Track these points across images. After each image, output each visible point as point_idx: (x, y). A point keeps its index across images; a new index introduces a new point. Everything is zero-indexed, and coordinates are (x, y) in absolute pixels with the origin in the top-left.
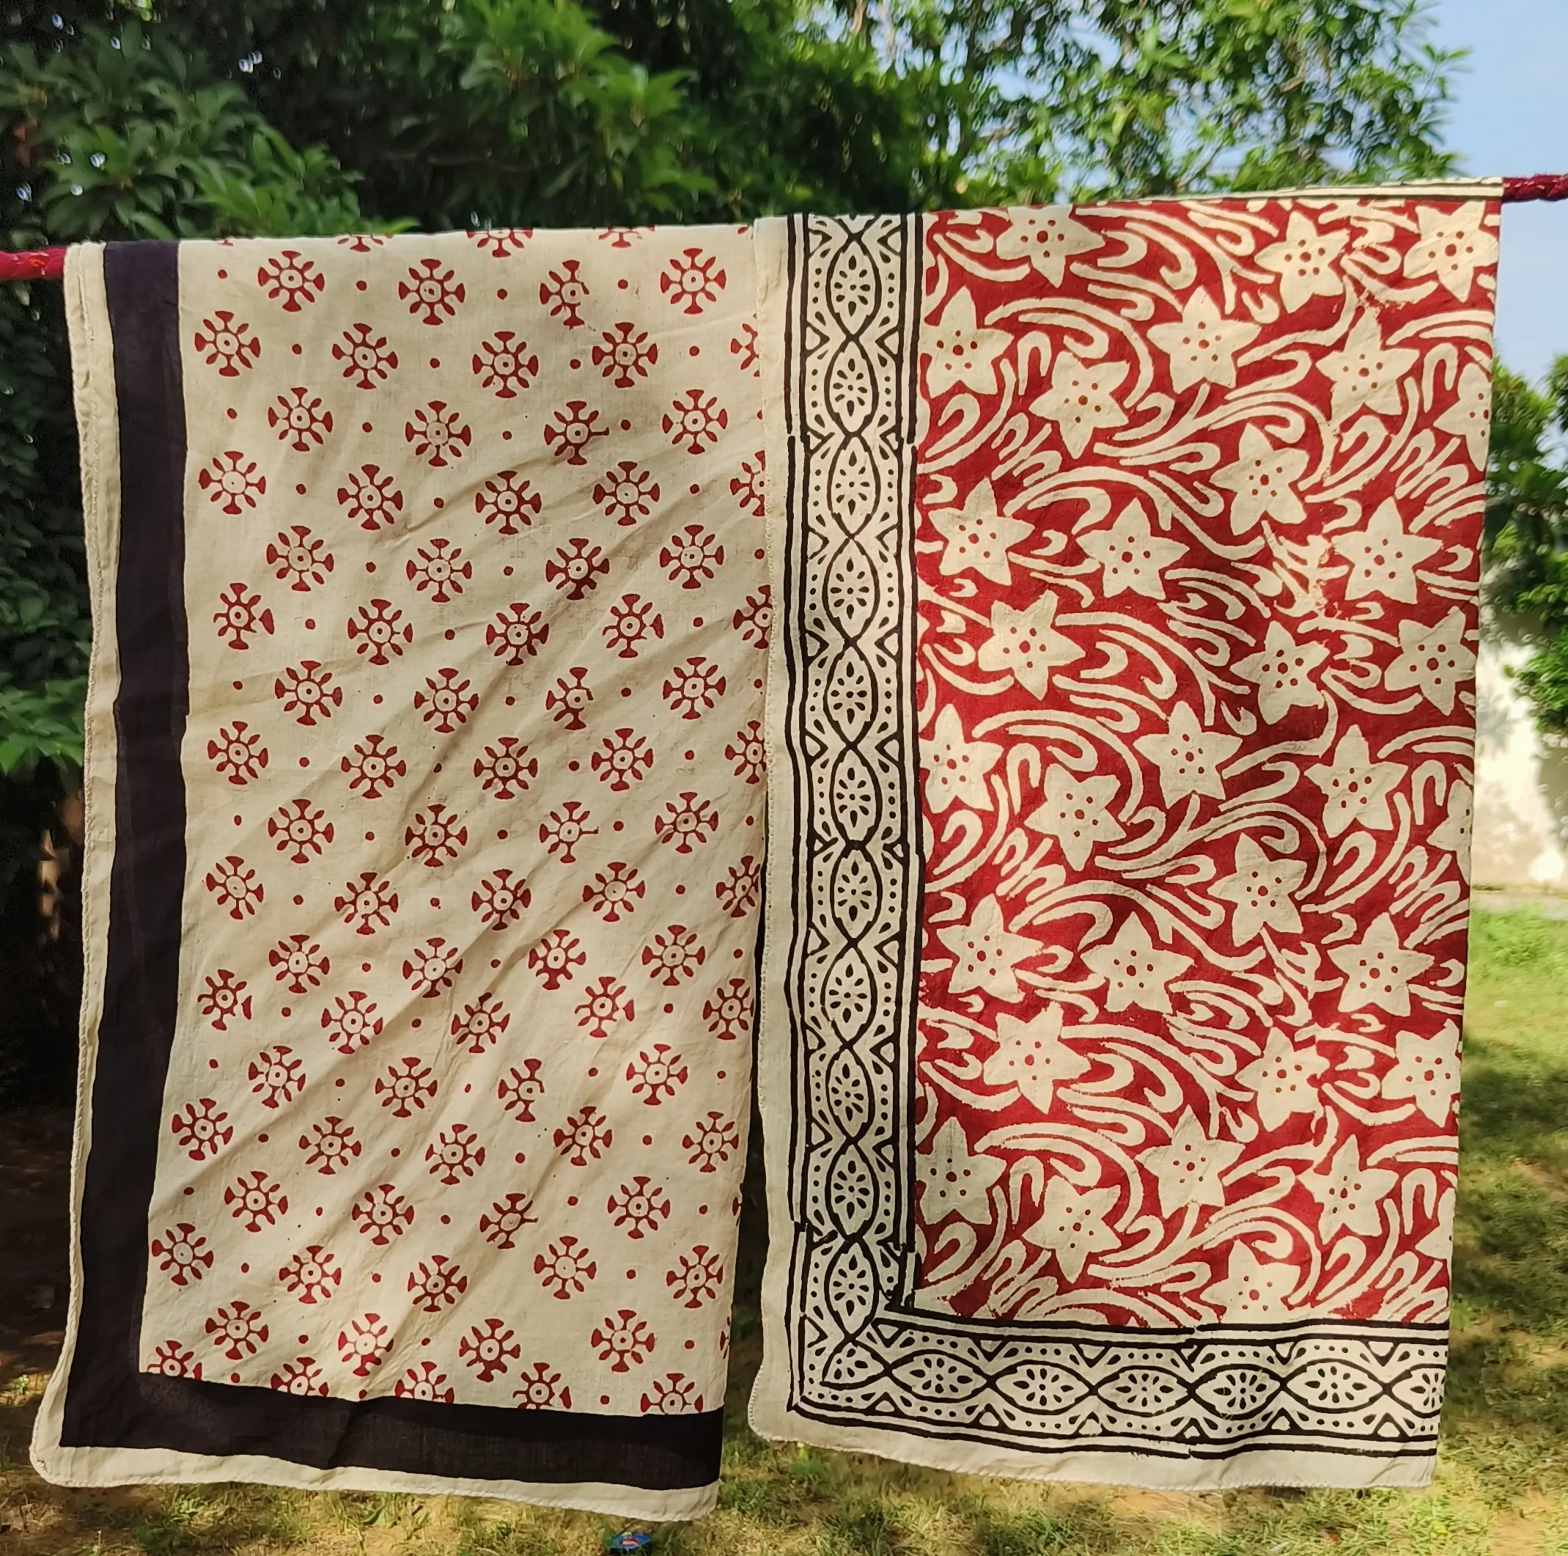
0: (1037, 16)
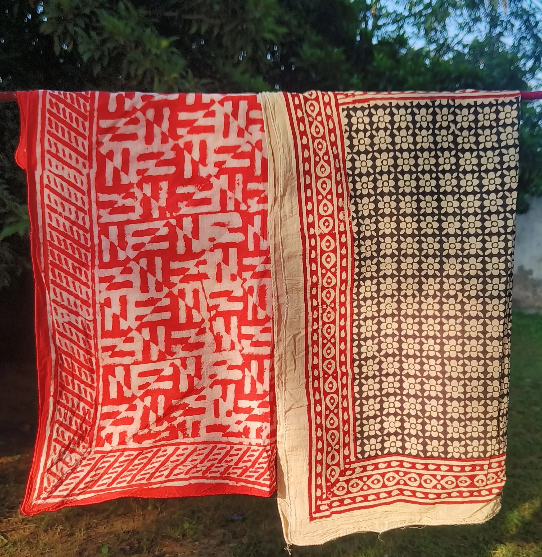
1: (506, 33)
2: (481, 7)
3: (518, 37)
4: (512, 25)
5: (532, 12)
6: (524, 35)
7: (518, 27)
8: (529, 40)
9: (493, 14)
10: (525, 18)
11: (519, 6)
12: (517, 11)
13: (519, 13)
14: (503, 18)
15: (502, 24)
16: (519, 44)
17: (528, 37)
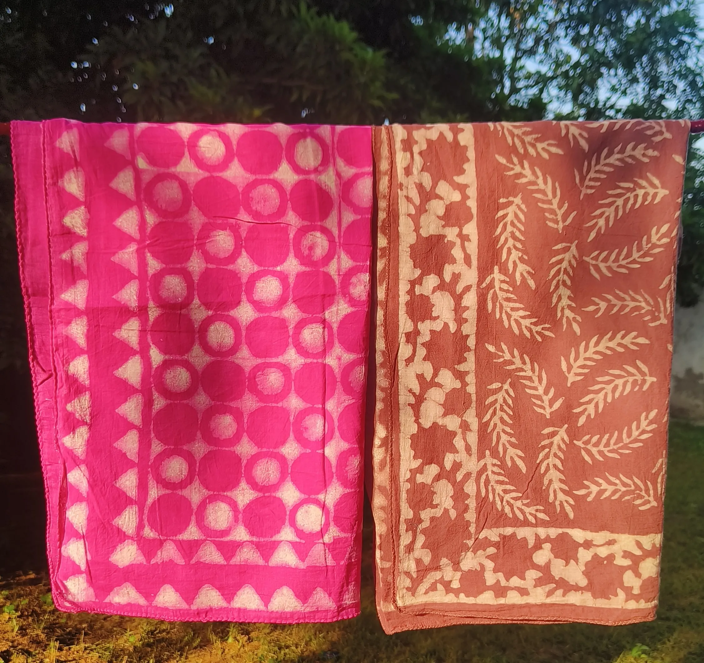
0: (545, 38)
1: (668, 96)
2: (638, 66)
3: (683, 99)
4: (675, 87)
5: (698, 71)
6: (690, 98)
7: (683, 89)
8: (695, 103)
9: (653, 73)
10: (690, 78)
11: (683, 65)
12: (680, 71)
13: (683, 73)
14: (664, 78)
15: (662, 86)
16: (684, 108)
17: (694, 100)
